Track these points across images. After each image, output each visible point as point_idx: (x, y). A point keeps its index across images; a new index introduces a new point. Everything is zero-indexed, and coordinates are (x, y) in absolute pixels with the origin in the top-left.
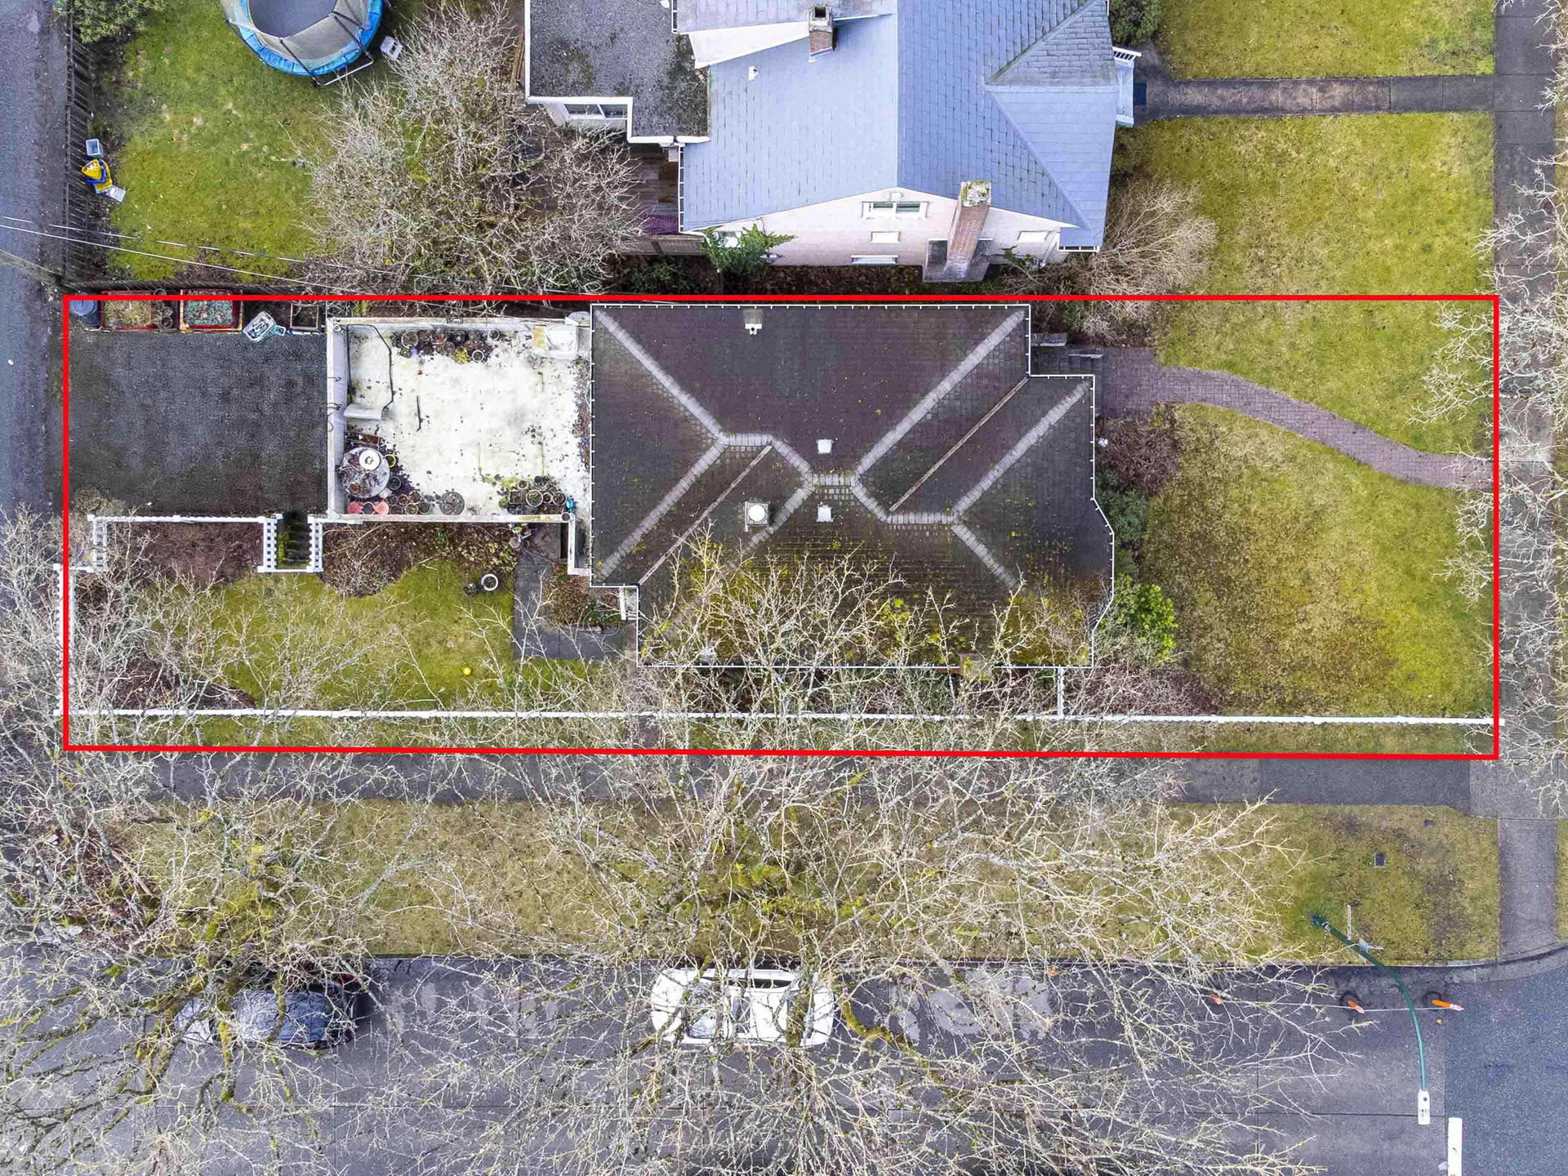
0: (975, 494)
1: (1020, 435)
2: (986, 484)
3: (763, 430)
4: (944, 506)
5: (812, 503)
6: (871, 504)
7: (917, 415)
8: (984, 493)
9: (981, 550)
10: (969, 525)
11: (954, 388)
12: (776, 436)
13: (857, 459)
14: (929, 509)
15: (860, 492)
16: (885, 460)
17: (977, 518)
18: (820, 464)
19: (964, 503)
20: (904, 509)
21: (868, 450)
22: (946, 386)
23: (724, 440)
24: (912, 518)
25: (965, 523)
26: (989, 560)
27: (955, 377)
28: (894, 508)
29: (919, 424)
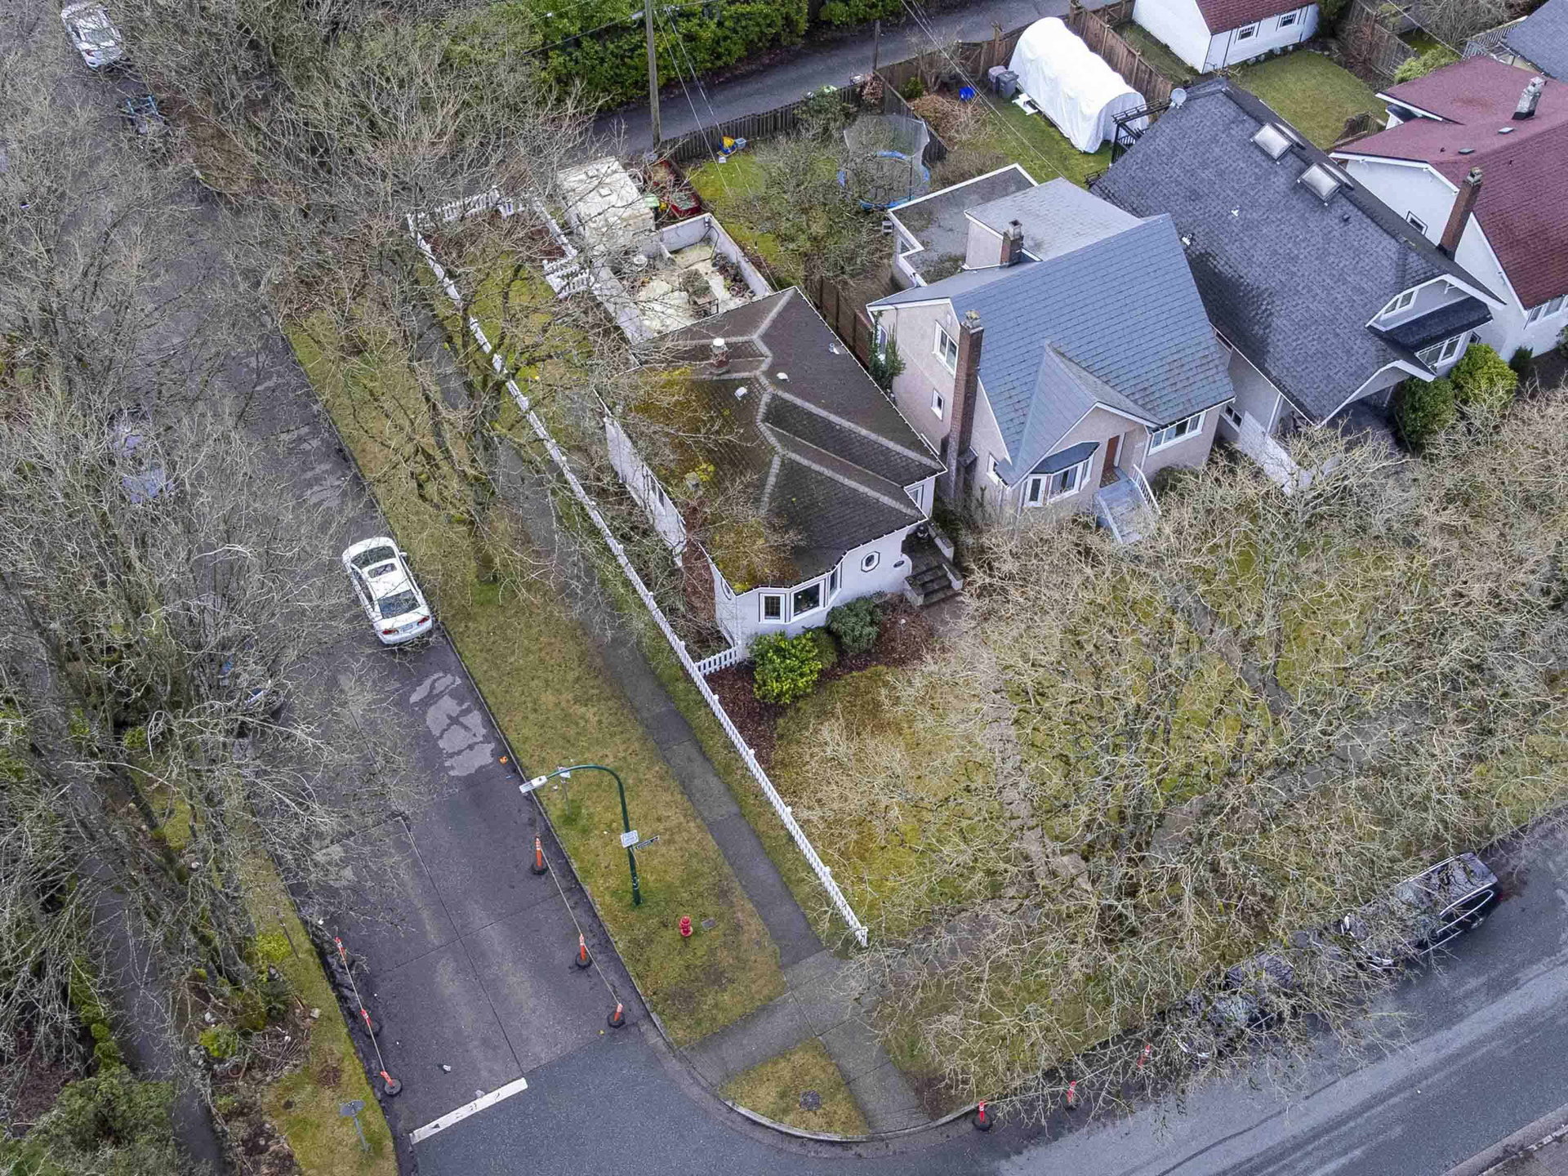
0: (804, 462)
1: (862, 483)
2: (816, 467)
3: (773, 352)
4: (786, 446)
5: (746, 382)
6: (762, 409)
7: (835, 419)
8: (809, 468)
9: (771, 480)
11: (865, 437)
12: (775, 357)
13: (787, 391)
14: (779, 441)
15: (766, 398)
16: (796, 407)
17: (790, 466)
18: (770, 376)
19: (795, 457)
21: (795, 396)
23: (755, 337)
24: (767, 433)
25: (783, 462)
26: (768, 489)
27: (873, 436)
28: (768, 424)
29: (830, 422)
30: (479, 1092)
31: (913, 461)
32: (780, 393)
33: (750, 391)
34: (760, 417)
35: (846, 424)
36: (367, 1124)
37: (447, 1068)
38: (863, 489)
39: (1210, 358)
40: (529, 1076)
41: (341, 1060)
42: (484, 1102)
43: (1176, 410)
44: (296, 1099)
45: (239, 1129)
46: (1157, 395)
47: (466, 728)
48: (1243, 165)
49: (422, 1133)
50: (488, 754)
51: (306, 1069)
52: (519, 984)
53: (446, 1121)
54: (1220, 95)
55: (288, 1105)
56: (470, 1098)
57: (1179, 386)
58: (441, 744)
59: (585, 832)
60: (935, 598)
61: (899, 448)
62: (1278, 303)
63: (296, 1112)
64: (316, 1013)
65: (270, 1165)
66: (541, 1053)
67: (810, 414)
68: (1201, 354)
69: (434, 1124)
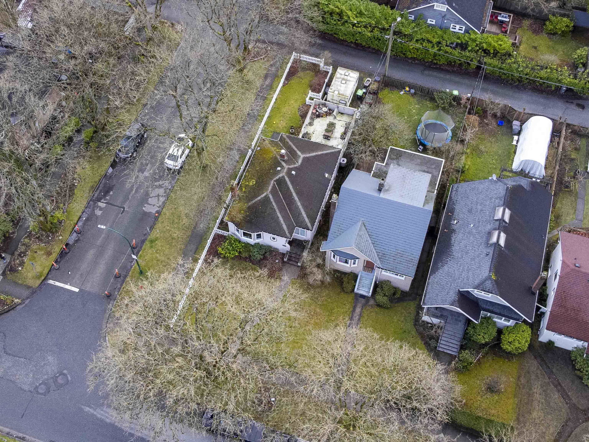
0: (272, 200)
1: (283, 217)
2: (274, 204)
3: (301, 164)
4: (271, 192)
5: (282, 167)
6: (277, 177)
7: (294, 194)
8: (271, 202)
9: (259, 198)
10: (265, 196)
11: (298, 206)
12: (299, 166)
13: (289, 177)
14: (272, 189)
15: (281, 175)
16: (286, 183)
17: (267, 198)
18: (290, 170)
19: (271, 197)
20: (274, 184)
21: (290, 180)
22: (299, 204)
23: (302, 156)
24: (272, 185)
25: (266, 195)
26: (256, 200)
27: (300, 207)
28: (275, 183)
29: (292, 194)
30: (69, 284)
31: (305, 222)
32: (286, 177)
33: (281, 170)
34: (275, 179)
35: (296, 198)
36: (44, 270)
37: (70, 273)
38: (281, 219)
39: (413, 261)
40: (81, 290)
41: (54, 252)
42: (68, 287)
43: (390, 267)
44: (38, 252)
45: (23, 249)
46: (387, 258)
47: (158, 200)
48: (488, 213)
49: (51, 282)
50: (155, 210)
51: (47, 248)
52: (101, 268)
53: (58, 284)
54: (506, 186)
55: (36, 252)
56: (66, 283)
57: (396, 261)
58: (150, 199)
59: (151, 247)
60: (291, 263)
61: (305, 216)
62: (451, 262)
63: (35, 255)
64: (61, 238)
65: (20, 261)
66: (88, 287)
67: (289, 188)
68: (411, 258)
69: (55, 282)
